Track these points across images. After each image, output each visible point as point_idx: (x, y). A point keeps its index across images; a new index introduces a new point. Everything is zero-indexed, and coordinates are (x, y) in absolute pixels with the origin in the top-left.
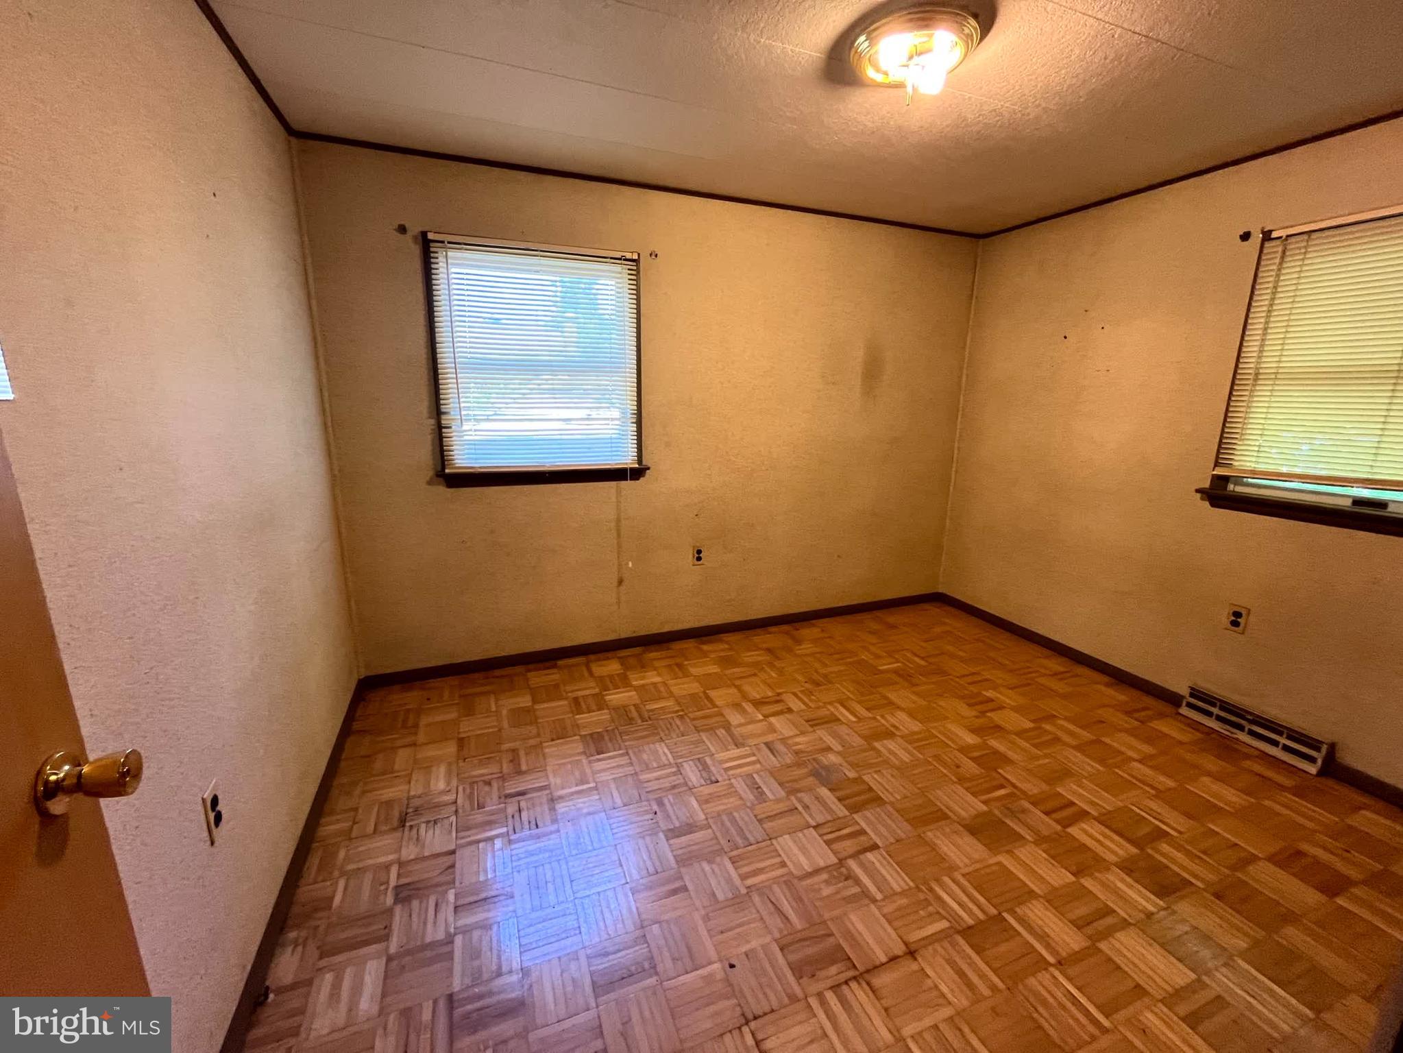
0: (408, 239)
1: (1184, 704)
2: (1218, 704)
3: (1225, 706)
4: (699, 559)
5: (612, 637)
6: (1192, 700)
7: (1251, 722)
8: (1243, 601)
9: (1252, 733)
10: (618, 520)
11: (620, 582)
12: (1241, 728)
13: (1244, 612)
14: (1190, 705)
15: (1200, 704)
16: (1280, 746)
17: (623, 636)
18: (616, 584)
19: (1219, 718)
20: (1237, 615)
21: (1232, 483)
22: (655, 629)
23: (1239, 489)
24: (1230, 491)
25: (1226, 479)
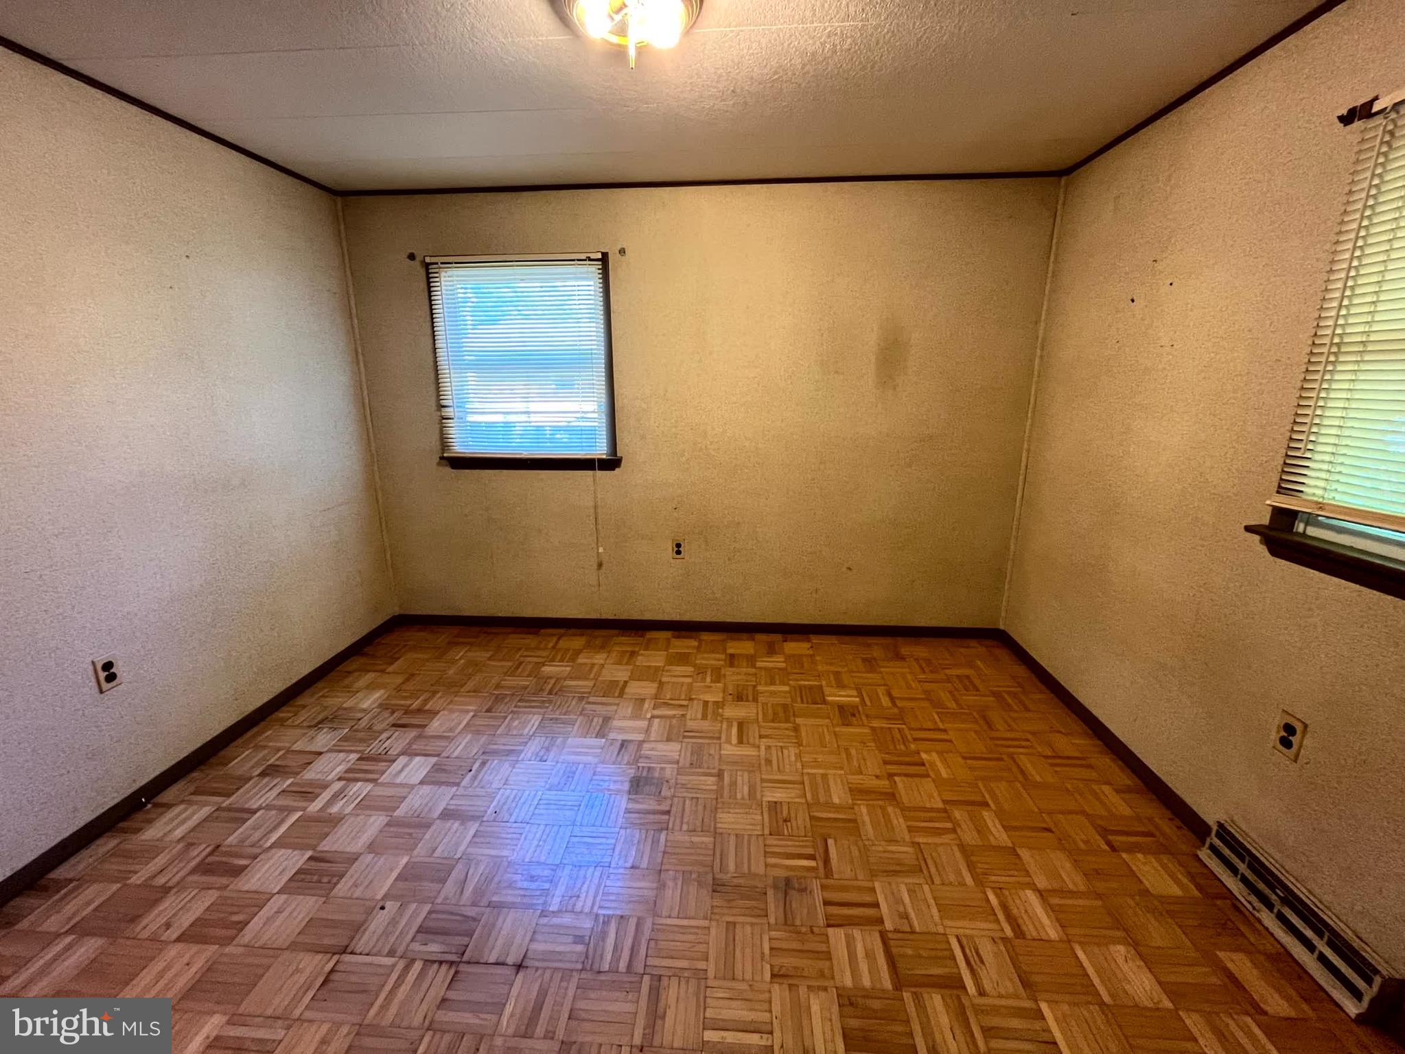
0: (416, 264)
1: (1207, 845)
2: (1247, 858)
3: (1256, 865)
4: (679, 552)
5: (593, 615)
6: (1217, 842)
7: (1284, 901)
8: (1301, 711)
9: (1281, 917)
10: (596, 507)
11: (600, 565)
12: (1270, 906)
13: (1299, 727)
14: (1213, 848)
15: (1226, 852)
16: (1317, 952)
17: (604, 617)
18: (595, 566)
19: (1244, 880)
20: (1289, 729)
21: (1301, 521)
22: (635, 615)
23: (1312, 531)
24: (1298, 534)
25: (1292, 515)
